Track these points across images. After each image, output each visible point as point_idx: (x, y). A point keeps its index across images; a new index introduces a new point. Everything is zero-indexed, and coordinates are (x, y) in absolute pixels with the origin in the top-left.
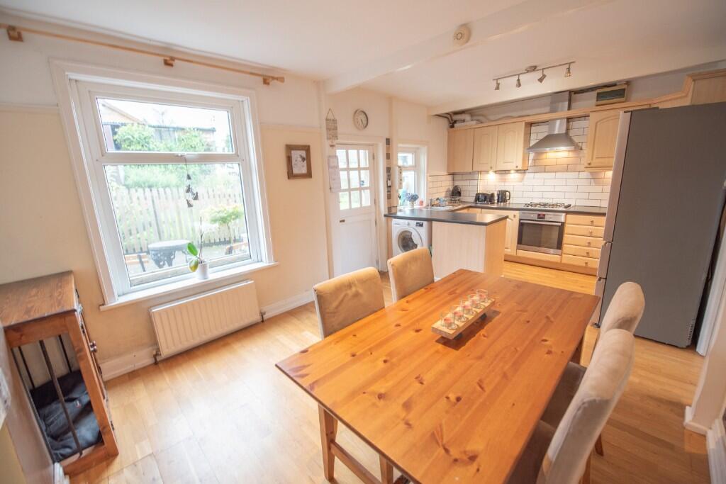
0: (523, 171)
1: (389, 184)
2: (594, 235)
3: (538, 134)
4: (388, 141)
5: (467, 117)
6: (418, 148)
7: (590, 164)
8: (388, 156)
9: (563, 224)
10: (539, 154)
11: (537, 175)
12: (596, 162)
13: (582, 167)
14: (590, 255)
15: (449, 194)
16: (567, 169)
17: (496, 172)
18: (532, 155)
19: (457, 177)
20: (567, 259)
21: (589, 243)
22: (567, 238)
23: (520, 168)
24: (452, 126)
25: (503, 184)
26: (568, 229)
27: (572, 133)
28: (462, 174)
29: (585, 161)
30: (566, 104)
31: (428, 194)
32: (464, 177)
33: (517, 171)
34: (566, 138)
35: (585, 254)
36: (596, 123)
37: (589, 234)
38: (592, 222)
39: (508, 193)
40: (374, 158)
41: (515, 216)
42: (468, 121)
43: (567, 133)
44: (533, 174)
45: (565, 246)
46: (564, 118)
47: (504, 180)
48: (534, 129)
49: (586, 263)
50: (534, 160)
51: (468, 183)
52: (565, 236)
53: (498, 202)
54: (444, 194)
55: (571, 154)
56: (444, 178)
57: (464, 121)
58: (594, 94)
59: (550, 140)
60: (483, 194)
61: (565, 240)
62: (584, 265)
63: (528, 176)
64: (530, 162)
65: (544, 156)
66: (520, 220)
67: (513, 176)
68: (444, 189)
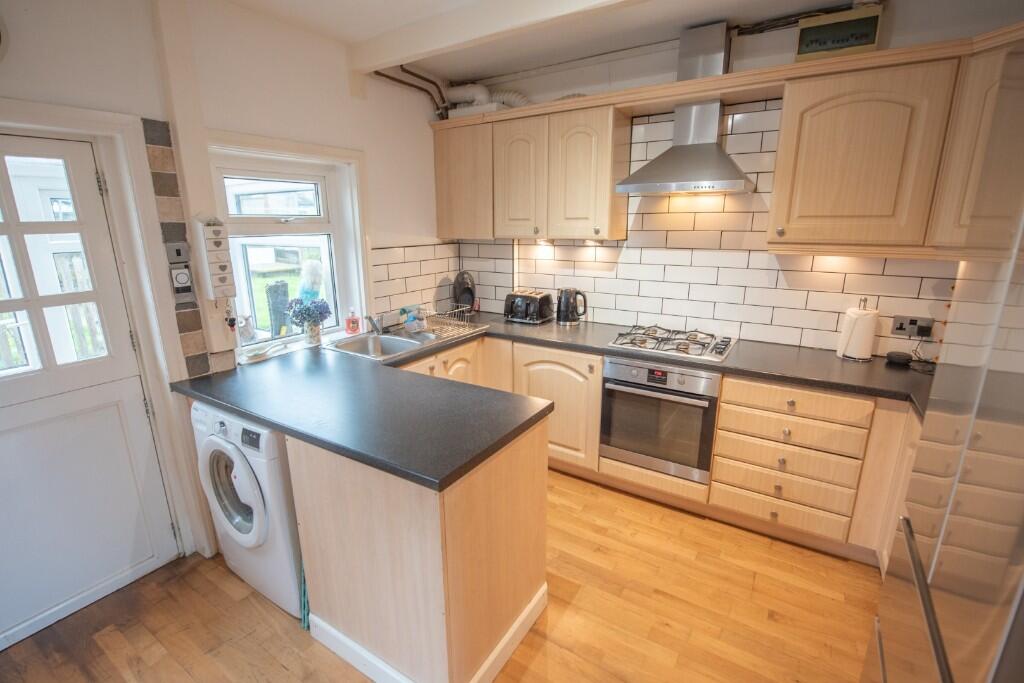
0: (616, 245)
1: (182, 278)
2: (795, 439)
3: (649, 143)
4: (158, 133)
5: (478, 93)
6: (332, 168)
7: (781, 233)
8: (166, 185)
9: (714, 402)
10: (651, 199)
11: (649, 255)
12: (797, 229)
13: (760, 240)
14: (785, 494)
15: (447, 292)
16: (720, 241)
17: (552, 242)
18: (635, 204)
19: (467, 250)
20: (722, 496)
21: (783, 462)
22: (723, 440)
23: (604, 235)
24: (443, 116)
25: (570, 272)
26: (726, 415)
27: (731, 147)
28: (479, 243)
29: (769, 224)
30: (720, 57)
31: (371, 298)
32: (485, 251)
33: (602, 243)
34: (719, 159)
35: (772, 491)
36: (802, 115)
37: (782, 437)
38: (792, 404)
39: (580, 297)
40: (102, 189)
41: (591, 368)
42: (480, 104)
43: (720, 145)
44: (638, 251)
45: (719, 462)
46: (713, 100)
47: (572, 263)
48: (639, 131)
49: (774, 515)
50: (642, 214)
51: (489, 265)
52: (720, 434)
53: (559, 319)
54: (430, 296)
55: (731, 204)
56: (428, 252)
57: (470, 103)
58: (792, 34)
59: (677, 161)
60: (525, 298)
61: (719, 447)
62: (768, 517)
63: (628, 255)
64: (631, 218)
65: (664, 205)
66: (605, 380)
67: (592, 254)
68: (432, 282)
